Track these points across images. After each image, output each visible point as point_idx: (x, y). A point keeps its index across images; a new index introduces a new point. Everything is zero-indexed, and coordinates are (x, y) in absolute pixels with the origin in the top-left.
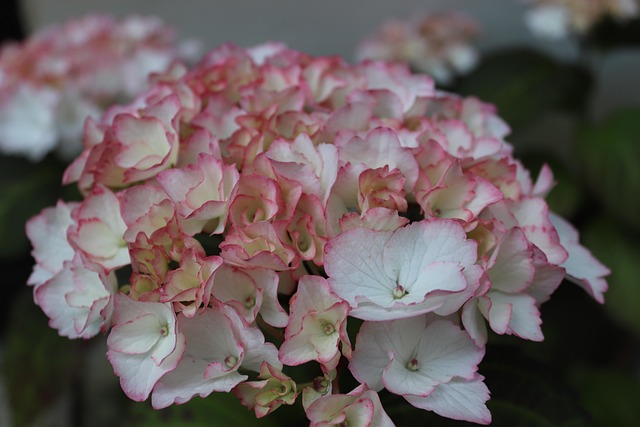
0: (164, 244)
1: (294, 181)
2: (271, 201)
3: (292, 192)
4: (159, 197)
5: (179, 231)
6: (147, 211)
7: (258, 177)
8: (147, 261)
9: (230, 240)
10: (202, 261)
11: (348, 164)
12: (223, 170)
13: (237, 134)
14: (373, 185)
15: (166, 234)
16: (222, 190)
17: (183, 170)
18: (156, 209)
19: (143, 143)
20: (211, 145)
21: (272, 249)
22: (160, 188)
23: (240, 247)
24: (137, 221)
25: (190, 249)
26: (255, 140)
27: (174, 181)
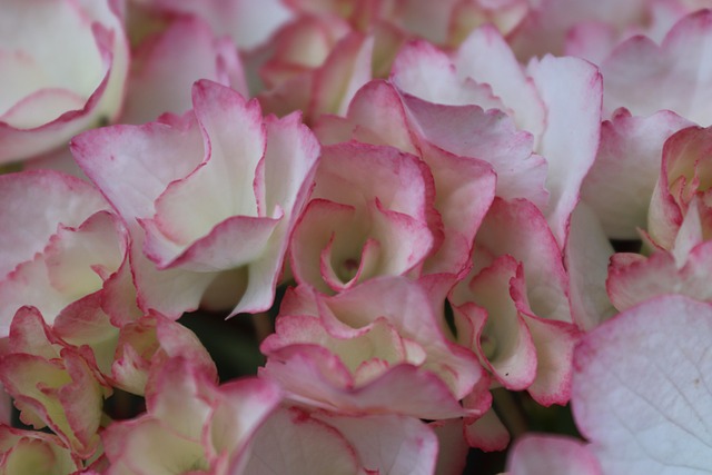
0: (92, 342)
1: (473, 161)
2: (408, 219)
3: (459, 194)
4: (80, 206)
5: (139, 303)
6: (40, 247)
7: (369, 149)
8: (46, 391)
9: (291, 333)
10: (213, 393)
11: (622, 114)
12: (265, 130)
13: (285, 37)
14: (698, 171)
15: (101, 315)
16: (263, 188)
17: (148, 128)
18: (68, 240)
19: (19, 55)
20: (220, 62)
21: (416, 356)
22: (83, 180)
23: (325, 352)
24: (12, 275)
25: (180, 360)
26: (341, 52)
27: (122, 160)
